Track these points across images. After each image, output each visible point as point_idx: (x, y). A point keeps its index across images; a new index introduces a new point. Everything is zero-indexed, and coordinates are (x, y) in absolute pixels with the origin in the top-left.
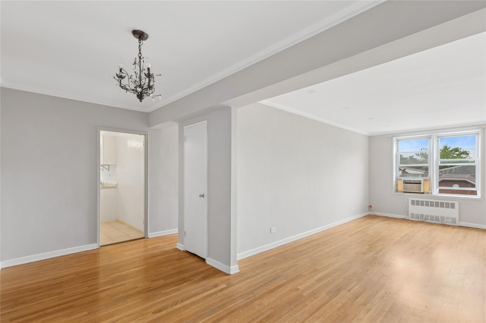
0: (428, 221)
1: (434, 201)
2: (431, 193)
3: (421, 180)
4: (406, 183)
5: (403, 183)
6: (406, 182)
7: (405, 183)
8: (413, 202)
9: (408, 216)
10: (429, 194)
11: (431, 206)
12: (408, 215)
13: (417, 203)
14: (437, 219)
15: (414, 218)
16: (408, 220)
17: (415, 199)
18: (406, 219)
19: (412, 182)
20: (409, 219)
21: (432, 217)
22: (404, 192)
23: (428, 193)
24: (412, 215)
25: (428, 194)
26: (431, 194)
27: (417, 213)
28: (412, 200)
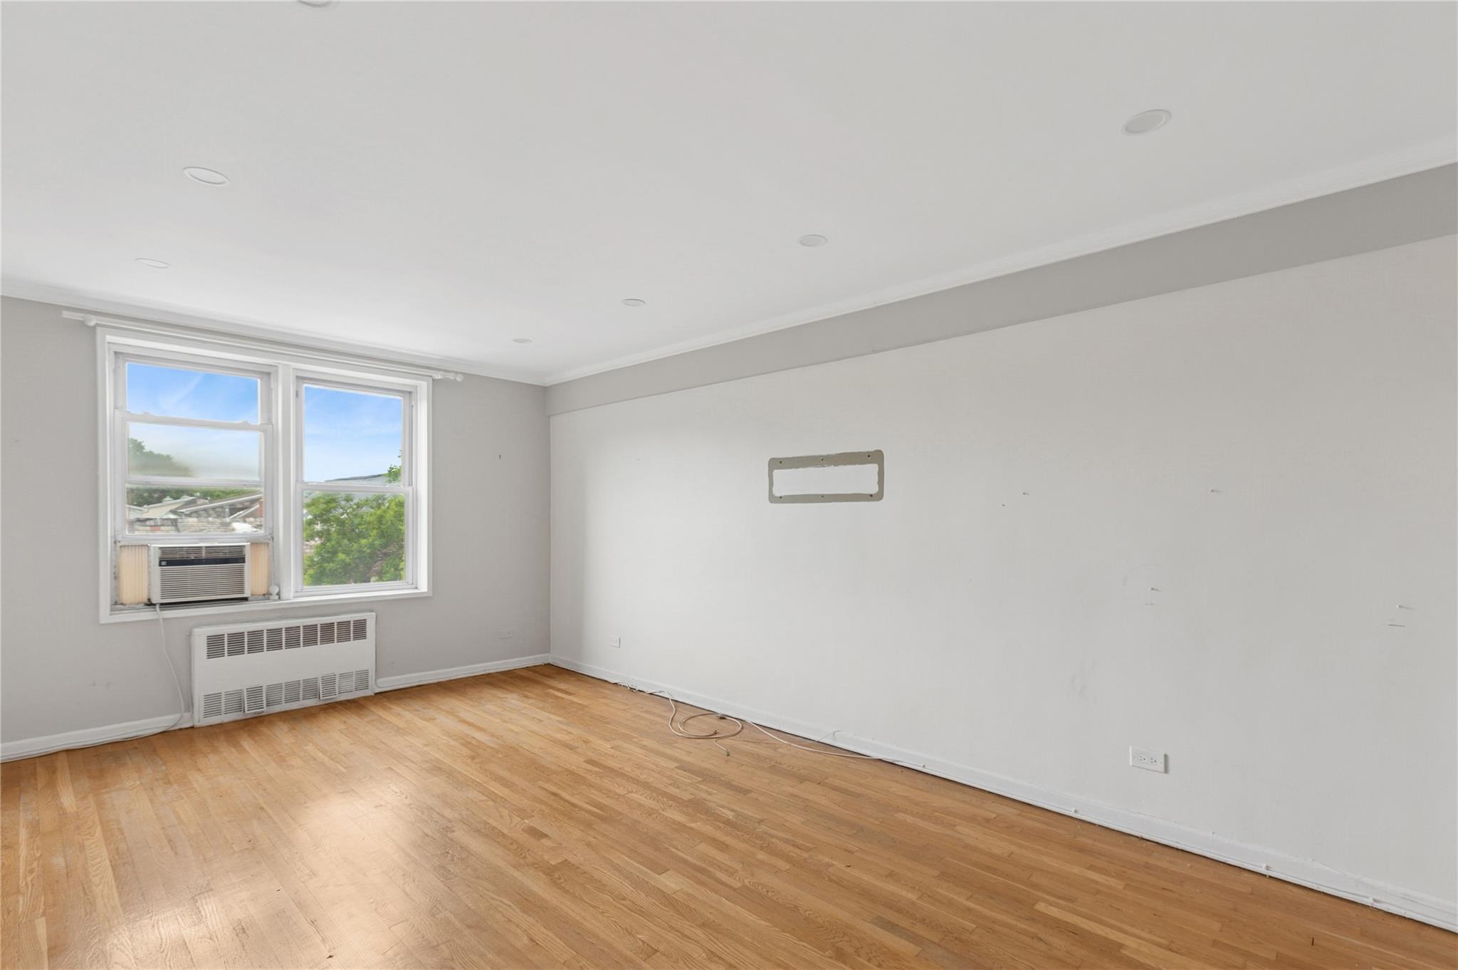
0: (277, 708)
1: (301, 622)
2: (278, 594)
3: (244, 546)
4: (170, 563)
5: (160, 562)
6: (170, 556)
7: (167, 565)
8: (215, 646)
9: (187, 715)
10: (272, 597)
11: (289, 645)
12: (190, 706)
13: (237, 644)
14: (311, 688)
15: (218, 712)
16: (192, 727)
17: (226, 630)
18: (181, 729)
19: (204, 555)
20: (197, 724)
21: (293, 690)
22: (162, 604)
23: (267, 596)
24: (212, 702)
25: (268, 599)
26: (279, 598)
27: (232, 688)
28: (209, 638)
